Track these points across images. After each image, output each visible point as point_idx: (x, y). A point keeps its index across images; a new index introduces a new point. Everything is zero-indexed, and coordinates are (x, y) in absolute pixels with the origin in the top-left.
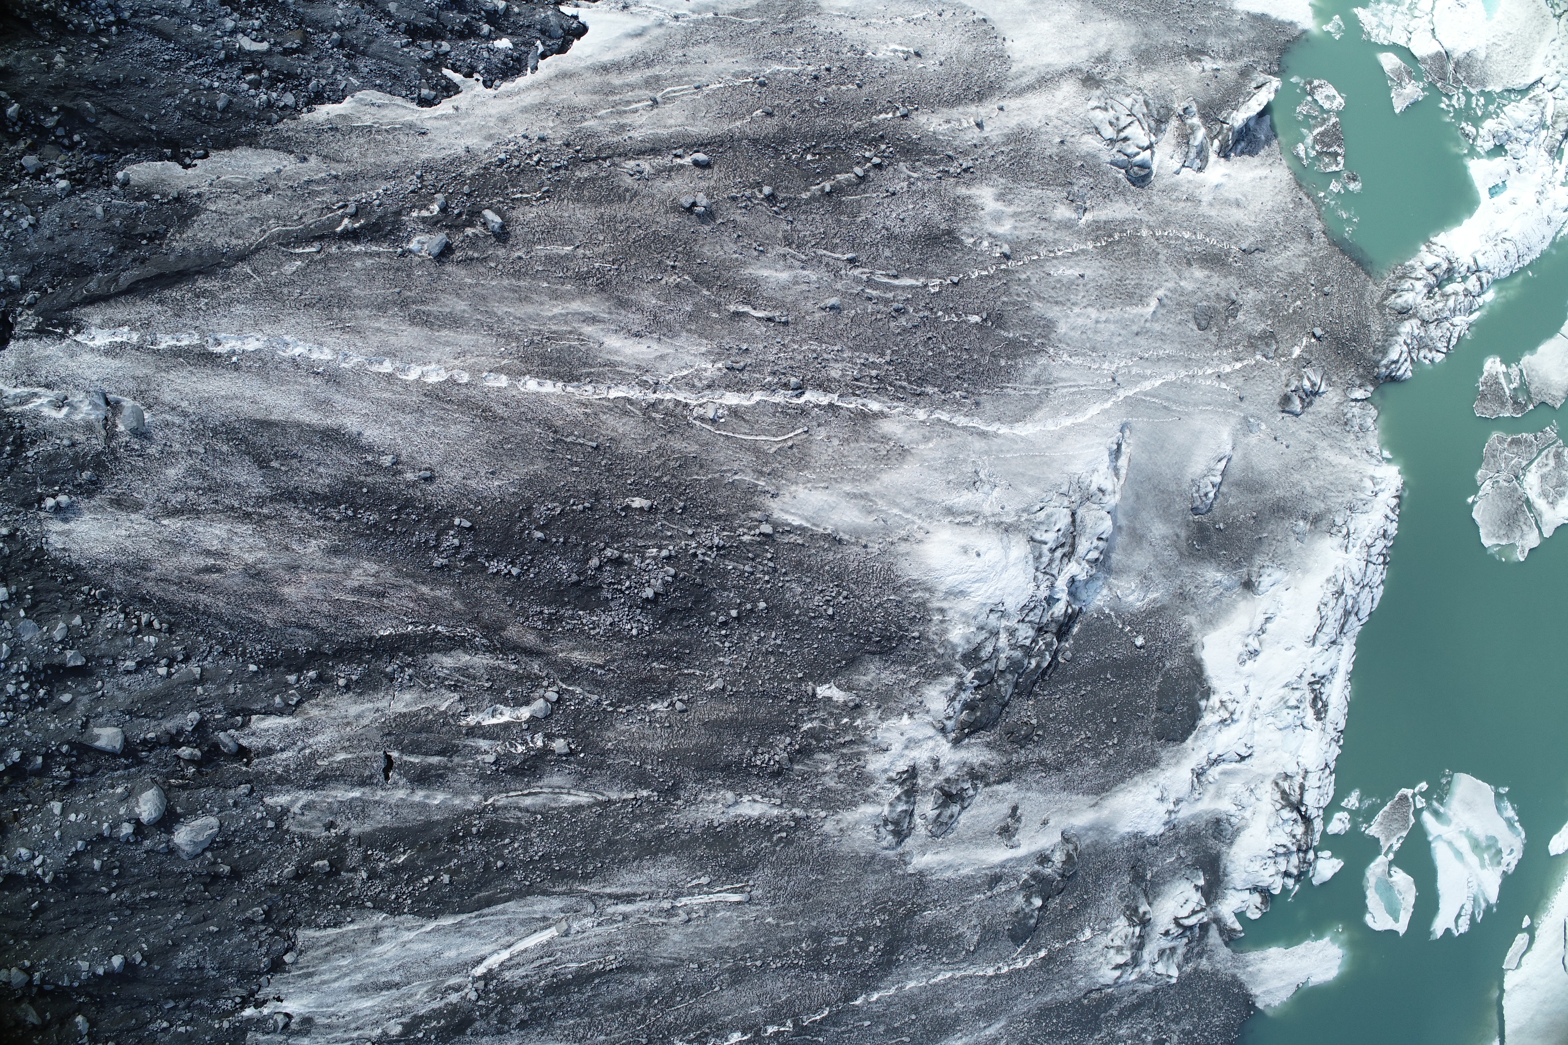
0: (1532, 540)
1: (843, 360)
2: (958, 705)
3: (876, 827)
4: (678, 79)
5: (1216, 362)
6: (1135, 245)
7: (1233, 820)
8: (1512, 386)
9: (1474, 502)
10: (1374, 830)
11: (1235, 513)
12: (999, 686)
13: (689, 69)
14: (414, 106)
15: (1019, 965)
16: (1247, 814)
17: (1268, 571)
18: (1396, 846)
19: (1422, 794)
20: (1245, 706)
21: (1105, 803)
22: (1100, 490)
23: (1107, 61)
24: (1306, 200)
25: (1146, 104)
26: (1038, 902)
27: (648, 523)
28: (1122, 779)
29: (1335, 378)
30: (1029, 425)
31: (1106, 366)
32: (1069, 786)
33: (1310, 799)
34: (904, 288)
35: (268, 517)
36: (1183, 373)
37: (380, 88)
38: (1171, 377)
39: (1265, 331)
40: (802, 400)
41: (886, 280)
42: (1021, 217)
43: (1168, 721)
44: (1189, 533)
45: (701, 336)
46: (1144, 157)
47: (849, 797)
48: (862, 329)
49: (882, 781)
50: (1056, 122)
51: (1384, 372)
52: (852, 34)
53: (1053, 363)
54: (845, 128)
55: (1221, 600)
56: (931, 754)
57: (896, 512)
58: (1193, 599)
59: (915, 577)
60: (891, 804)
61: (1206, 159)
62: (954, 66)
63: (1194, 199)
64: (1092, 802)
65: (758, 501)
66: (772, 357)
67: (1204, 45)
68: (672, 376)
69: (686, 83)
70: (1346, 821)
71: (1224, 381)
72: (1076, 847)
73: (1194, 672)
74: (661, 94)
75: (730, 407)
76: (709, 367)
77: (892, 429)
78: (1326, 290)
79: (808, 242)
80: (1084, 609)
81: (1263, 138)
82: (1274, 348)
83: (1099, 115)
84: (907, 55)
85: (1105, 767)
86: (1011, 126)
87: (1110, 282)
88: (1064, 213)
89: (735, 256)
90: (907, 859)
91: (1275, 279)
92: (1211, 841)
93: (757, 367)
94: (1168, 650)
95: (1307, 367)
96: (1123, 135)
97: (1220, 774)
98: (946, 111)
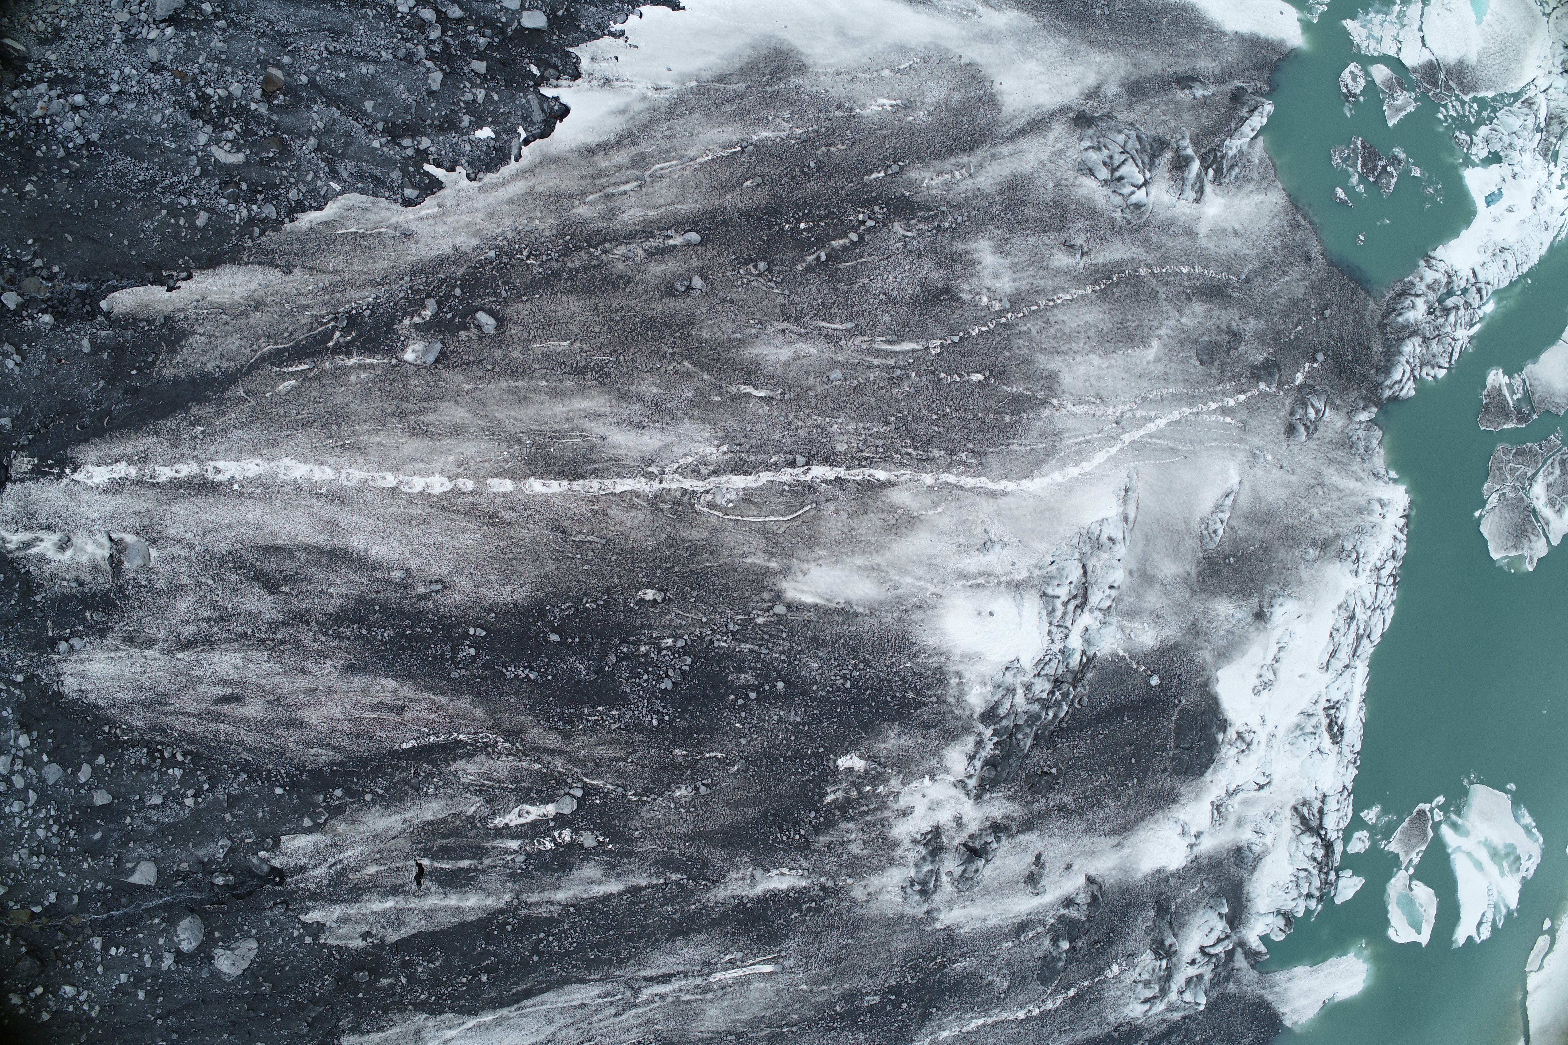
0: (1540, 549)
1: (847, 432)
2: (978, 764)
3: (904, 889)
4: (665, 154)
5: (1220, 396)
6: (1134, 286)
7: (1253, 847)
8: (1515, 397)
9: (1481, 516)
10: (1394, 847)
11: (1245, 545)
12: (1018, 740)
13: (675, 142)
14: (398, 207)
15: (1050, 1005)
16: (1268, 840)
17: (1280, 601)
18: (1416, 861)
19: (1440, 807)
20: (1262, 735)
21: (1127, 843)
22: (1110, 539)
23: (1098, 96)
24: (1303, 222)
25: (1139, 139)
26: (1065, 945)
27: (663, 614)
28: (1142, 818)
29: (1338, 402)
30: (1037, 480)
31: (1110, 411)
32: (1090, 830)
33: (1329, 822)
34: (905, 353)
35: (283, 642)
36: (1187, 410)
37: (362, 192)
38: (1176, 415)
39: (1267, 360)
40: (808, 477)
41: (889, 347)
42: (1019, 267)
43: (1186, 757)
44: (1199, 569)
45: (703, 422)
46: (1140, 195)
47: (874, 862)
48: (865, 399)
49: (907, 844)
50: (1049, 166)
51: (1387, 393)
52: (839, 90)
53: (1057, 414)
54: (837, 192)
55: (1233, 633)
56: (954, 813)
57: (908, 580)
58: (1206, 634)
59: (930, 643)
60: (916, 865)
61: (1201, 190)
62: (943, 116)
63: (1190, 233)
64: (1115, 843)
65: (769, 582)
66: (777, 436)
67: (1194, 70)
68: (677, 465)
69: (674, 159)
70: (1366, 840)
71: (1229, 415)
72: (1101, 888)
73: (1210, 706)
74: (648, 173)
75: (737, 491)
76: (714, 453)
77: (900, 497)
78: (1327, 313)
79: (806, 315)
80: (1098, 654)
81: (1257, 161)
82: (1277, 376)
83: (1093, 156)
84: (896, 109)
85: (1125, 808)
86: (1004, 174)
87: (1111, 325)
88: (1061, 260)
89: (733, 336)
90: (935, 915)
91: (1275, 306)
92: (1233, 869)
93: (762, 447)
94: (1183, 687)
95: (1310, 393)
96: (1117, 174)
97: (1240, 804)
98: (937, 164)
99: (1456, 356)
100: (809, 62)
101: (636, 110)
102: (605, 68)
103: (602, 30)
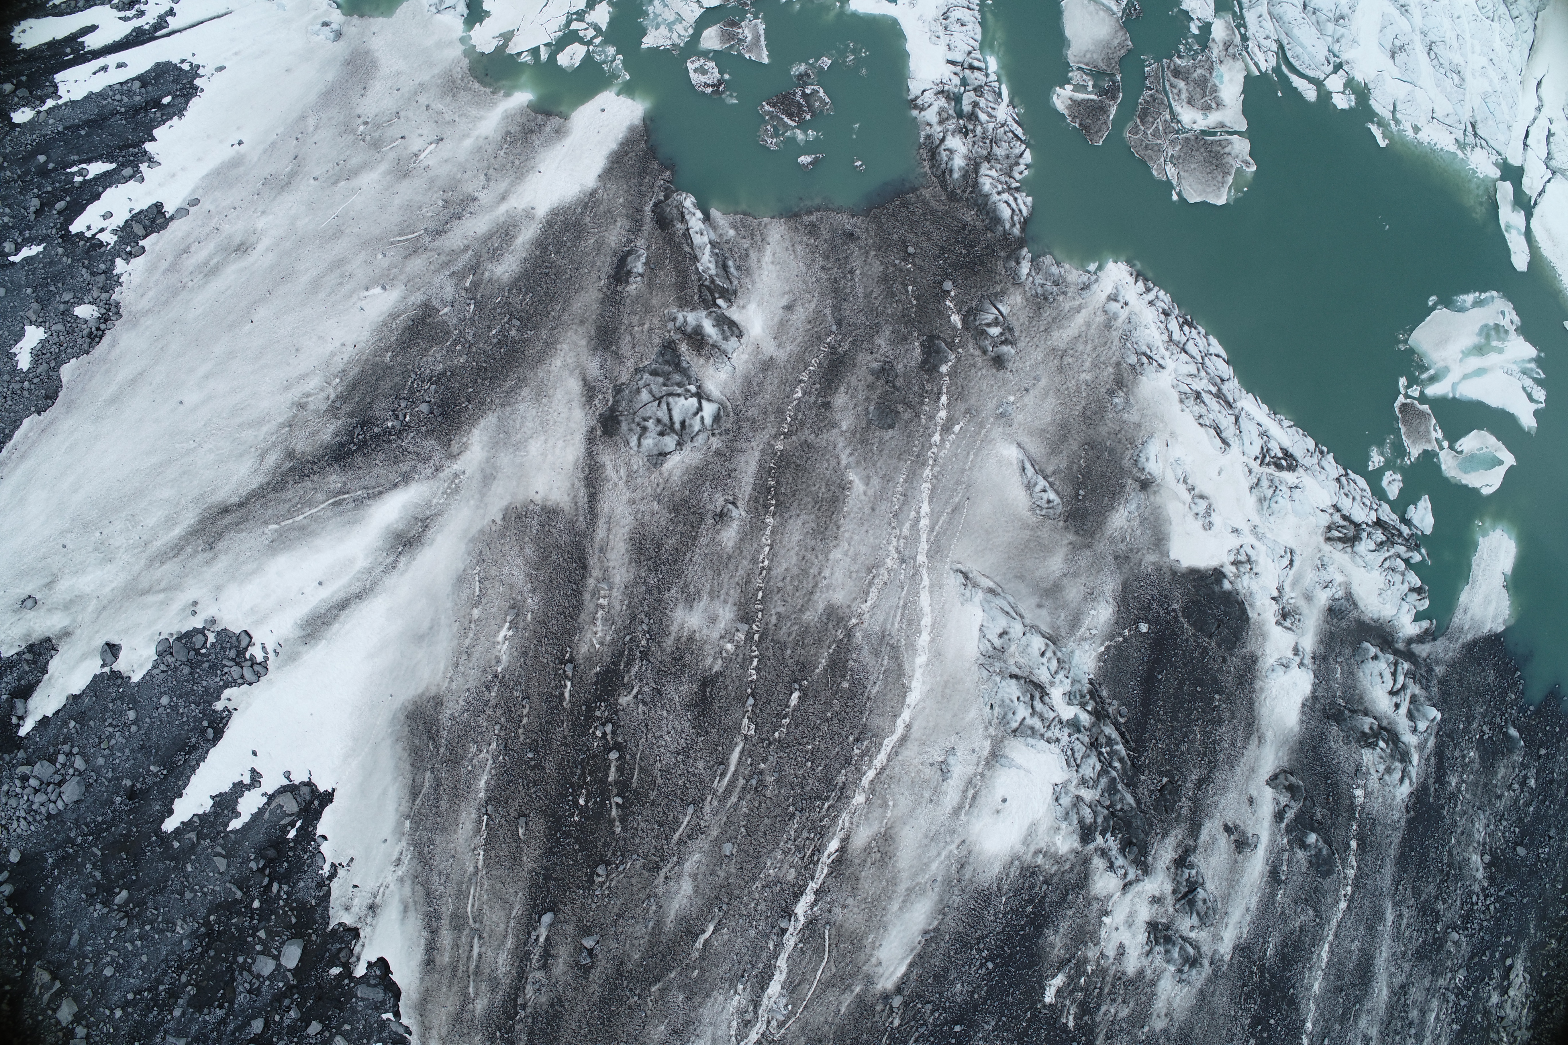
0: (1241, 147)
1: (782, 862)
2: (1120, 861)
3: (1180, 981)
4: (461, 895)
5: (931, 424)
6: (788, 465)
7: (1336, 596)
8: (1090, 89)
9: (1179, 194)
10: (1415, 451)
11: (1075, 467)
12: (1122, 810)
13: (454, 878)
15: (1351, 873)
16: (1339, 578)
17: (1143, 459)
18: (1440, 435)
20: (1248, 539)
21: (1263, 729)
22: (1001, 635)
23: (594, 389)
24: (813, 218)
25: (654, 373)
26: (1312, 837)
28: (1251, 702)
29: (998, 288)
30: (914, 684)
31: (889, 562)
32: (1232, 762)
33: (1360, 515)
34: (739, 762)
36: (927, 472)
38: (926, 486)
39: (922, 345)
40: (802, 919)
41: (727, 779)
42: (716, 589)
43: (1226, 632)
44: (1072, 531)
45: (709, 996)
46: (709, 409)
47: (1144, 999)
48: (761, 828)
49: (1146, 962)
50: (637, 495)
51: (1016, 231)
52: (473, 677)
53: (866, 624)
54: (565, 744)
55: (1145, 519)
56: (1146, 903)
57: (934, 866)
58: (1131, 550)
59: (997, 871)
60: (1168, 962)
61: (732, 324)
62: (541, 578)
63: (767, 365)
64: (1256, 742)
65: (869, 999)
66: (752, 933)
67: (615, 253)
68: (733, 1038)
69: (469, 889)
70: (1394, 476)
71: (953, 425)
72: (1285, 771)
73: (1194, 580)
74: (471, 921)
75: (781, 995)
76: (739, 1000)
77: (862, 837)
78: (911, 250)
79: (662, 848)
80: (1092, 676)
81: (732, 233)
82: (943, 345)
83: (649, 442)
84: (514, 626)
85: (1234, 716)
86: (623, 550)
87: (813, 516)
88: (729, 536)
89: (649, 928)
90: (1217, 957)
91: (877, 303)
92: (1343, 624)
93: (756, 950)
94: (1164, 599)
95: (975, 316)
96: (677, 426)
97: (1293, 590)
98: (584, 616)
99: (1019, 132)
100: (433, 691)
101: (409, 894)
102: (360, 903)
103: (324, 884)
